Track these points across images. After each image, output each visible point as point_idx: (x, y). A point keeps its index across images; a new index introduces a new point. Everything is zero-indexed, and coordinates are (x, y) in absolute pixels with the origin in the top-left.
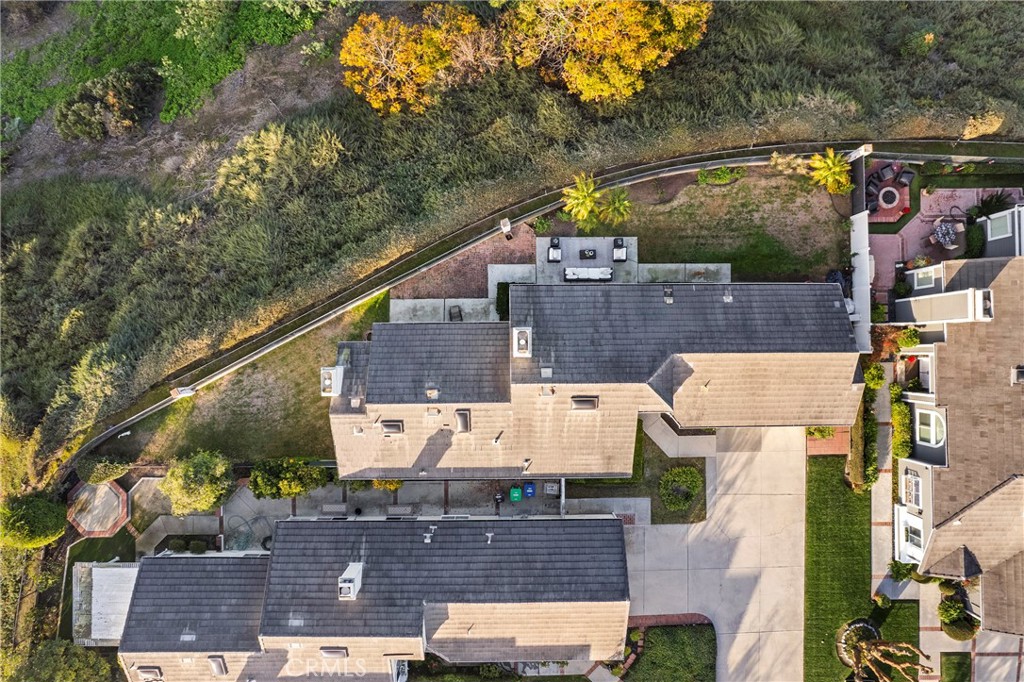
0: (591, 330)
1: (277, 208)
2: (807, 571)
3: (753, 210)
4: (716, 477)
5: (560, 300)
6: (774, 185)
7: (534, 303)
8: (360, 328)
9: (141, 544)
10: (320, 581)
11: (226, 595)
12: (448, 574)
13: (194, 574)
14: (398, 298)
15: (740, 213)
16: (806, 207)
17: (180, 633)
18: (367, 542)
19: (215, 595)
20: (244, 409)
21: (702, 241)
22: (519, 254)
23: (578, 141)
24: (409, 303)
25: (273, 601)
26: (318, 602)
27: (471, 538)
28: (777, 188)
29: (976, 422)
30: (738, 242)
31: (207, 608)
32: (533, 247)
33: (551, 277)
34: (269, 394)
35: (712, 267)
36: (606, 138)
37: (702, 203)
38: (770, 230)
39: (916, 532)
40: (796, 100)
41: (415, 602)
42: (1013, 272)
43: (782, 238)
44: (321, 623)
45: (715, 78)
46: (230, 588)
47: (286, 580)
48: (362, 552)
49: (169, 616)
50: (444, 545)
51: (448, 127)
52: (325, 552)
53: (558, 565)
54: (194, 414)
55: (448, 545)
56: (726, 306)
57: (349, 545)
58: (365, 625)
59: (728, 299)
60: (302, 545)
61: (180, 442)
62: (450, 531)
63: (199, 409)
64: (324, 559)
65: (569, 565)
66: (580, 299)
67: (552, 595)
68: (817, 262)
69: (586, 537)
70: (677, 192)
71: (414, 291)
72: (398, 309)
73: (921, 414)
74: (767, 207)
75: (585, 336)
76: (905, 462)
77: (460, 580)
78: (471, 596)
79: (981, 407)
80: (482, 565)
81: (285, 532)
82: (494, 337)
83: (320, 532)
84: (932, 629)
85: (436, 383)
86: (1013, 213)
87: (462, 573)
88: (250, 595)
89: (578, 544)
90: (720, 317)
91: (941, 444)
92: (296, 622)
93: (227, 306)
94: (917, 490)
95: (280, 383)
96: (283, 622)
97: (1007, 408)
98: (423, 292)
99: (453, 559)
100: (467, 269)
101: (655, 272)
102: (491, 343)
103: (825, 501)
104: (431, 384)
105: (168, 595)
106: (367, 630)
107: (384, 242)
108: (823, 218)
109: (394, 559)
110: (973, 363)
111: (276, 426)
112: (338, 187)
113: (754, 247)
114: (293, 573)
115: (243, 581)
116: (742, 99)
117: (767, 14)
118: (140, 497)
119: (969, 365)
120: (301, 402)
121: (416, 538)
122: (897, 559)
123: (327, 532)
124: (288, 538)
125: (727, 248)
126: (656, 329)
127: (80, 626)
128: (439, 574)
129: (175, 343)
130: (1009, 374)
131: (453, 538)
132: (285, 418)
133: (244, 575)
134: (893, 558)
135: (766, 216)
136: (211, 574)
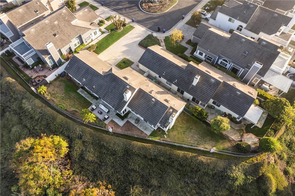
0: (113, 91)
1: (160, 187)
2: (116, 41)
3: (62, 97)
4: (116, 62)
5: (113, 102)
6: (54, 98)
7: (119, 105)
8: (160, 135)
9: (244, 127)
10: (203, 86)
11: (226, 97)
12: (176, 72)
13: (232, 106)
14: (146, 135)
15: (65, 99)
16: (53, 90)
17: (240, 95)
18: (189, 88)
19: (229, 99)
20: (201, 138)
21: (77, 99)
22: (113, 124)
23: (79, 137)
24: (145, 132)
25: (216, 88)
26: (206, 82)
27: (168, 76)
28: (54, 97)
29: (69, 36)
30: (71, 94)
31: (232, 97)
32: (109, 123)
33: (111, 114)
34: (192, 136)
35: (81, 93)
36: (73, 132)
37: (70, 105)
38: (64, 91)
39: (94, 33)
40: (31, 110)
41: (186, 70)
42: (39, 48)
43: (63, 89)
44: (207, 77)
45: (39, 130)
46: (224, 98)
47: (211, 90)
48: (191, 86)
49: (241, 100)
50: (174, 78)
51: (102, 172)
52: (199, 91)
53: (155, 61)
54: (214, 145)
55: (173, 77)
56: (86, 79)
57: (193, 89)
58: (199, 72)
59: (84, 80)
60: (203, 96)
61: (222, 141)
62: (171, 80)
63: (212, 146)
64: (200, 90)
65: (153, 60)
66: (110, 99)
67: (160, 56)
68: (63, 80)
69: (146, 63)
70: (72, 111)
71: (142, 133)
72: (149, 132)
73: (75, 47)
74: (59, 96)
75: (115, 90)
76: (85, 43)
77: (175, 69)
78: (175, 65)
79: (66, 37)
80: (169, 69)
81: (205, 101)
82: (133, 105)
83: (198, 96)
84: (106, 24)
85: (151, 102)
86: (26, 60)
87: (174, 70)
88: (221, 94)
89: (149, 62)
90: (89, 77)
91: (77, 39)
92: (213, 80)
93: (189, 166)
94: (88, 37)
95: (188, 137)
96: (215, 82)
97: (63, 33)
98: (140, 132)
99: (174, 74)
100: (127, 129)
101: (91, 100)
102: (134, 104)
103: (103, 47)
104: (152, 102)
105: (240, 105)
106: (199, 70)
107: (140, 148)
108: (53, 87)
109: (185, 81)
110: (60, 42)
111: (195, 129)
112: (141, 179)
113: (70, 91)
114: (208, 91)
115: (221, 98)
116: (40, 120)
117: (13, 139)
118: (239, 137)
119: (61, 43)
120: (186, 129)
121: (178, 82)
122: (101, 34)
123: (196, 95)
124: (206, 99)
125: (74, 94)
126: (102, 83)
127: (265, 115)
128: (178, 73)
129: (209, 165)
130: (57, 37)
131: (171, 78)
132: (192, 129)
133: (220, 99)
134: (101, 35)
135: (62, 94)
136: (228, 104)
